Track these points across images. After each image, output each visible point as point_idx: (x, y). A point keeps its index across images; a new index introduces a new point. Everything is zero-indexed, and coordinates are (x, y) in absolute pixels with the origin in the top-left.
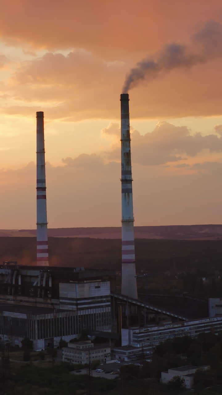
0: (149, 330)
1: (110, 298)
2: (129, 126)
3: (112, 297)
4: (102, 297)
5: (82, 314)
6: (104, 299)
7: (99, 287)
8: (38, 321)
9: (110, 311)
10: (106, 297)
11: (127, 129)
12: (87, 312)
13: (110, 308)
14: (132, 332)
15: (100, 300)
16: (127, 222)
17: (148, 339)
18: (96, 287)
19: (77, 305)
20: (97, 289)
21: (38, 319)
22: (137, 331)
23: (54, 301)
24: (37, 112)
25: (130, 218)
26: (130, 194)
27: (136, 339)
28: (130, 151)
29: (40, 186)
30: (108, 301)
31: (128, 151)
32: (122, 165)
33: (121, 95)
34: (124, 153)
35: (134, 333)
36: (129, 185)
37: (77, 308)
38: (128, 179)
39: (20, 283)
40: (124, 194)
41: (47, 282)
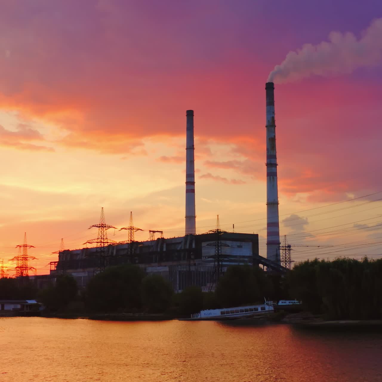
2: (274, 113)
3: (254, 259)
4: (244, 256)
6: (246, 259)
7: (241, 247)
8: (180, 271)
10: (248, 257)
11: (272, 116)
15: (242, 259)
16: (271, 204)
20: (239, 248)
21: (180, 270)
23: (197, 261)
24: (187, 111)
25: (275, 200)
26: (275, 177)
28: (275, 136)
29: (189, 180)
31: (273, 137)
32: (268, 149)
34: (269, 139)
36: (273, 168)
37: (219, 265)
38: (273, 162)
39: (165, 250)
40: (269, 177)
41: (191, 244)
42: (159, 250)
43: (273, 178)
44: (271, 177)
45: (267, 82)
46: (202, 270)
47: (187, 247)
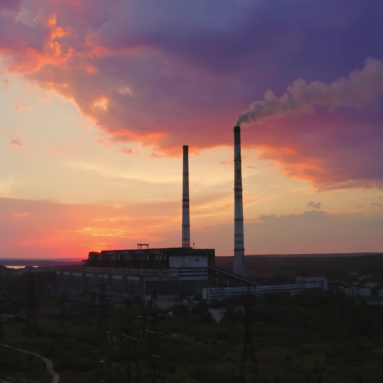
0: (224, 289)
1: (207, 270)
2: (240, 150)
3: (209, 269)
4: (200, 268)
5: (183, 279)
6: (202, 270)
7: (198, 260)
9: (207, 279)
10: (204, 268)
12: (187, 278)
13: (207, 277)
14: (209, 289)
15: (199, 270)
16: (238, 220)
17: (221, 296)
18: (196, 260)
19: (179, 272)
20: (196, 262)
22: (214, 289)
23: (166, 271)
24: (183, 146)
25: (240, 217)
27: (211, 295)
29: (185, 198)
30: (206, 272)
31: (239, 168)
33: (235, 128)
34: (236, 170)
35: (211, 290)
36: (239, 193)
37: (179, 275)
38: (239, 188)
39: (148, 259)
40: (236, 199)
41: (163, 257)
42: (144, 259)
43: (239, 200)
44: (237, 199)
45: (235, 126)
46: (165, 280)
47: (161, 259)
